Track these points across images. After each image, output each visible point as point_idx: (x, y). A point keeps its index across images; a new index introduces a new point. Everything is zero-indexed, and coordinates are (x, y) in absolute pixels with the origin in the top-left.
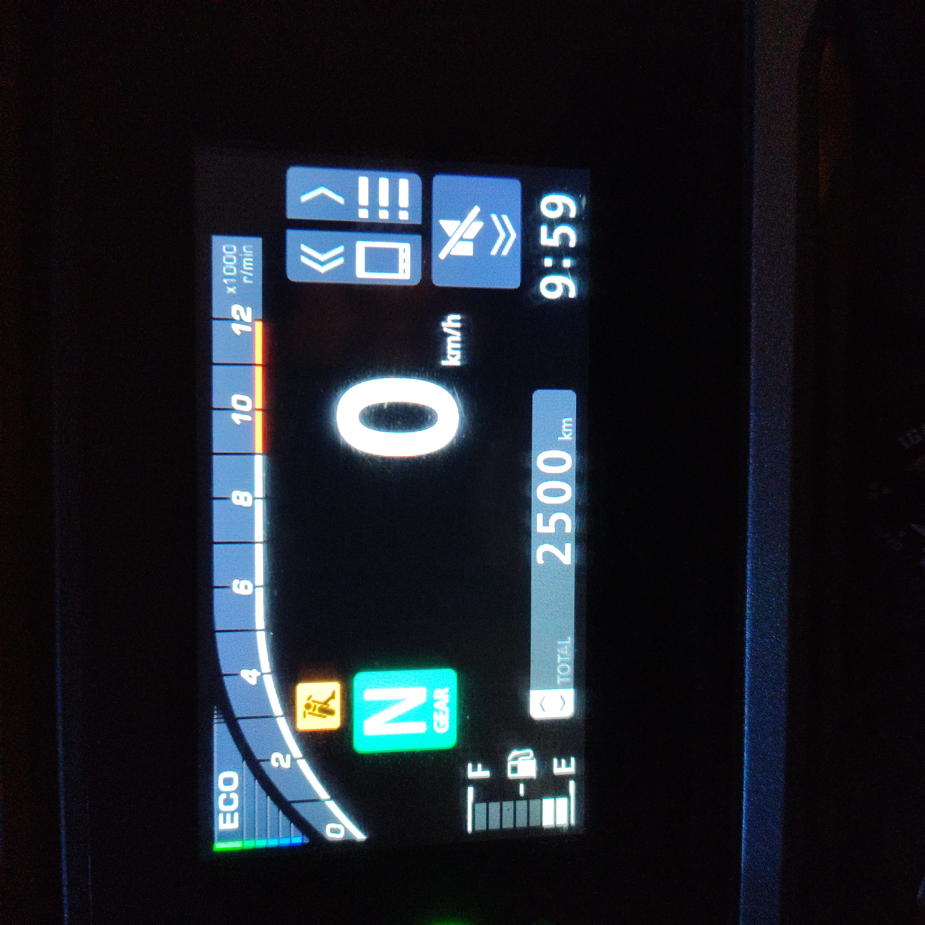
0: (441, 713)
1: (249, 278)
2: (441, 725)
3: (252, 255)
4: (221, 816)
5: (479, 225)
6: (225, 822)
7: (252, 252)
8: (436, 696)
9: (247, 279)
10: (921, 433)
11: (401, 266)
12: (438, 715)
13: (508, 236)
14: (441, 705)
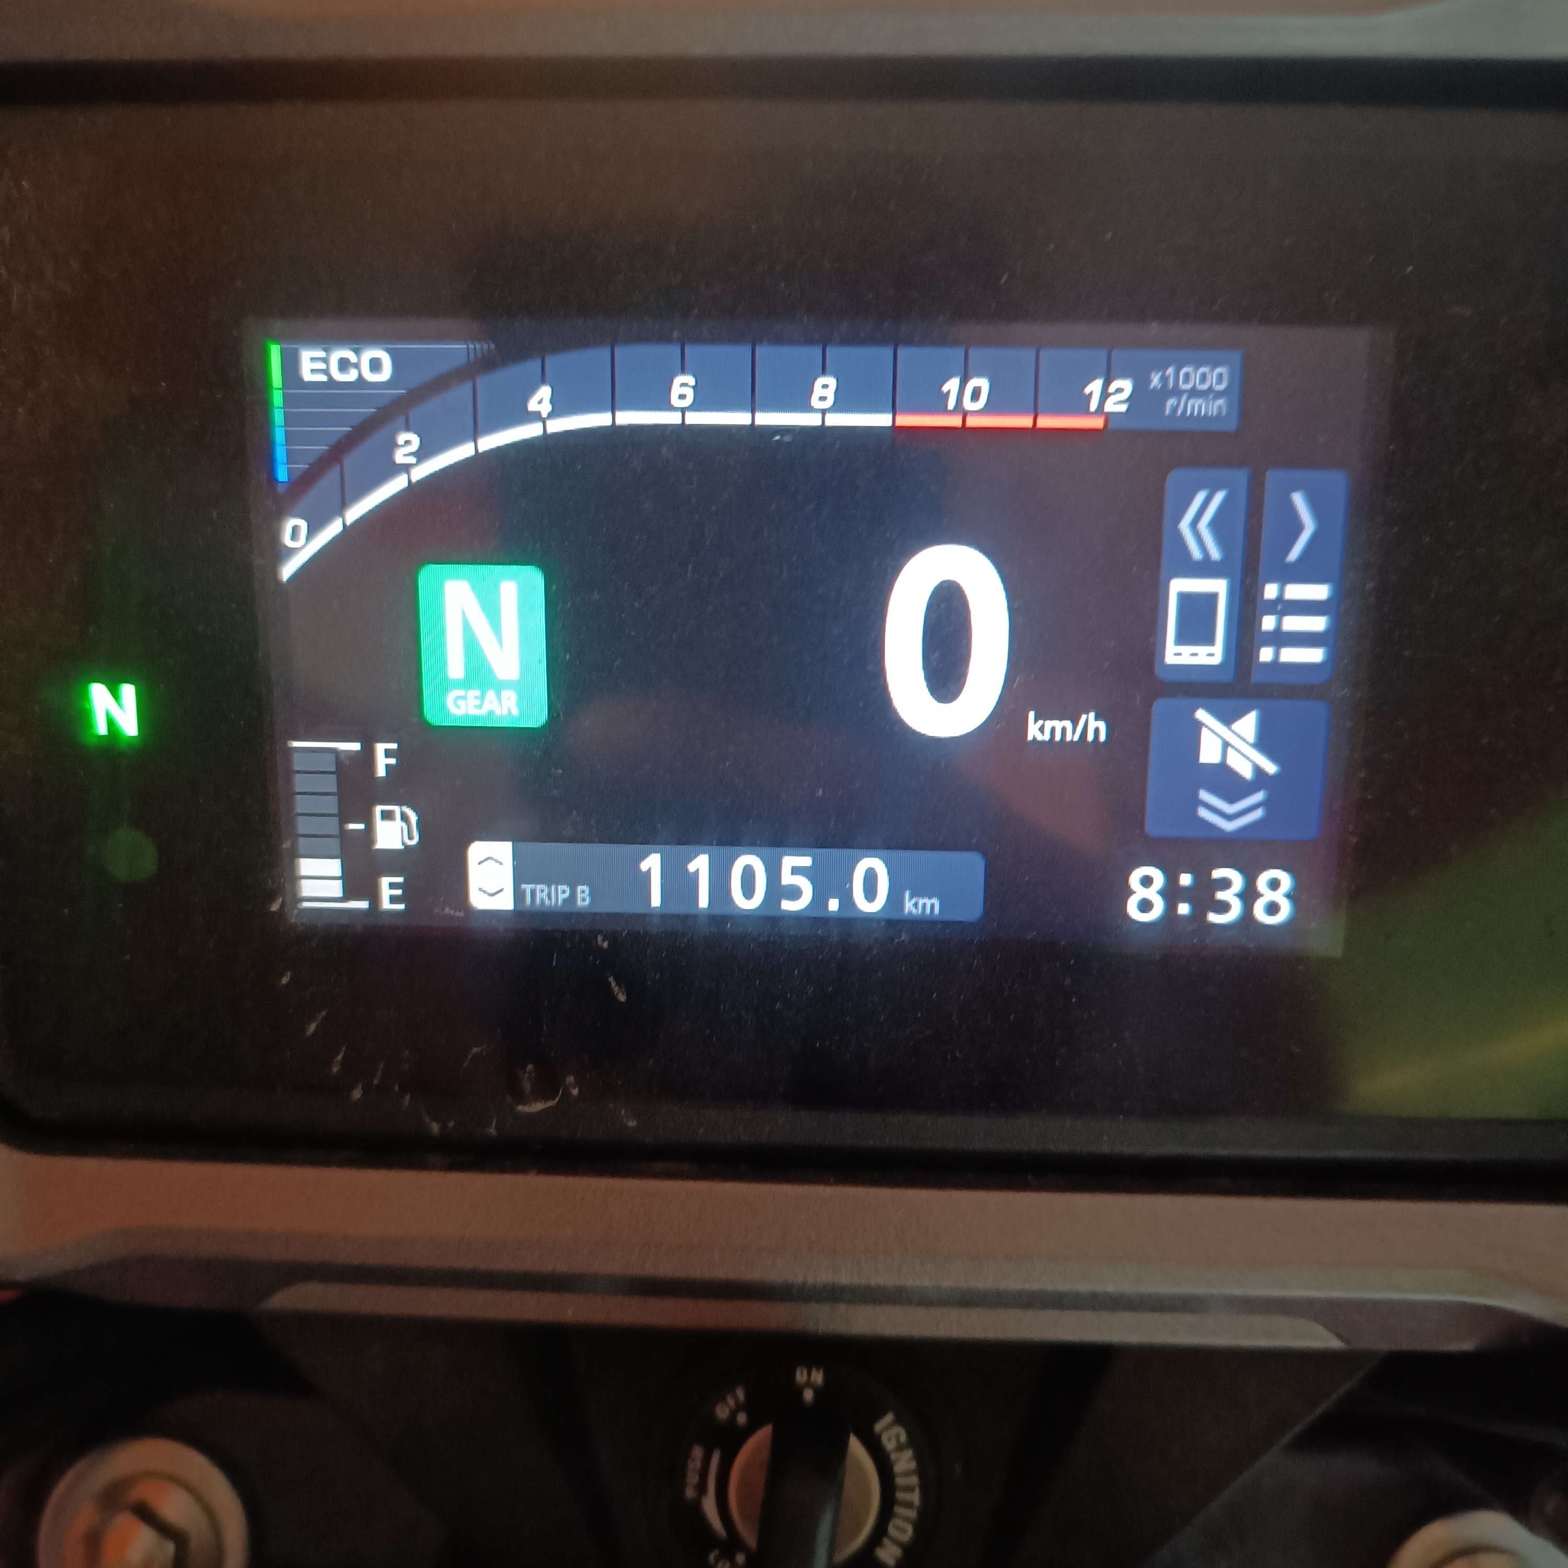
0: (478, 702)
1: (1175, 409)
2: (460, 702)
4: (322, 354)
5: (1246, 772)
6: (313, 359)
7: (1215, 413)
8: (505, 694)
9: (1173, 404)
10: (900, 1448)
11: (1187, 650)
12: (476, 697)
13: (1230, 818)
14: (491, 702)
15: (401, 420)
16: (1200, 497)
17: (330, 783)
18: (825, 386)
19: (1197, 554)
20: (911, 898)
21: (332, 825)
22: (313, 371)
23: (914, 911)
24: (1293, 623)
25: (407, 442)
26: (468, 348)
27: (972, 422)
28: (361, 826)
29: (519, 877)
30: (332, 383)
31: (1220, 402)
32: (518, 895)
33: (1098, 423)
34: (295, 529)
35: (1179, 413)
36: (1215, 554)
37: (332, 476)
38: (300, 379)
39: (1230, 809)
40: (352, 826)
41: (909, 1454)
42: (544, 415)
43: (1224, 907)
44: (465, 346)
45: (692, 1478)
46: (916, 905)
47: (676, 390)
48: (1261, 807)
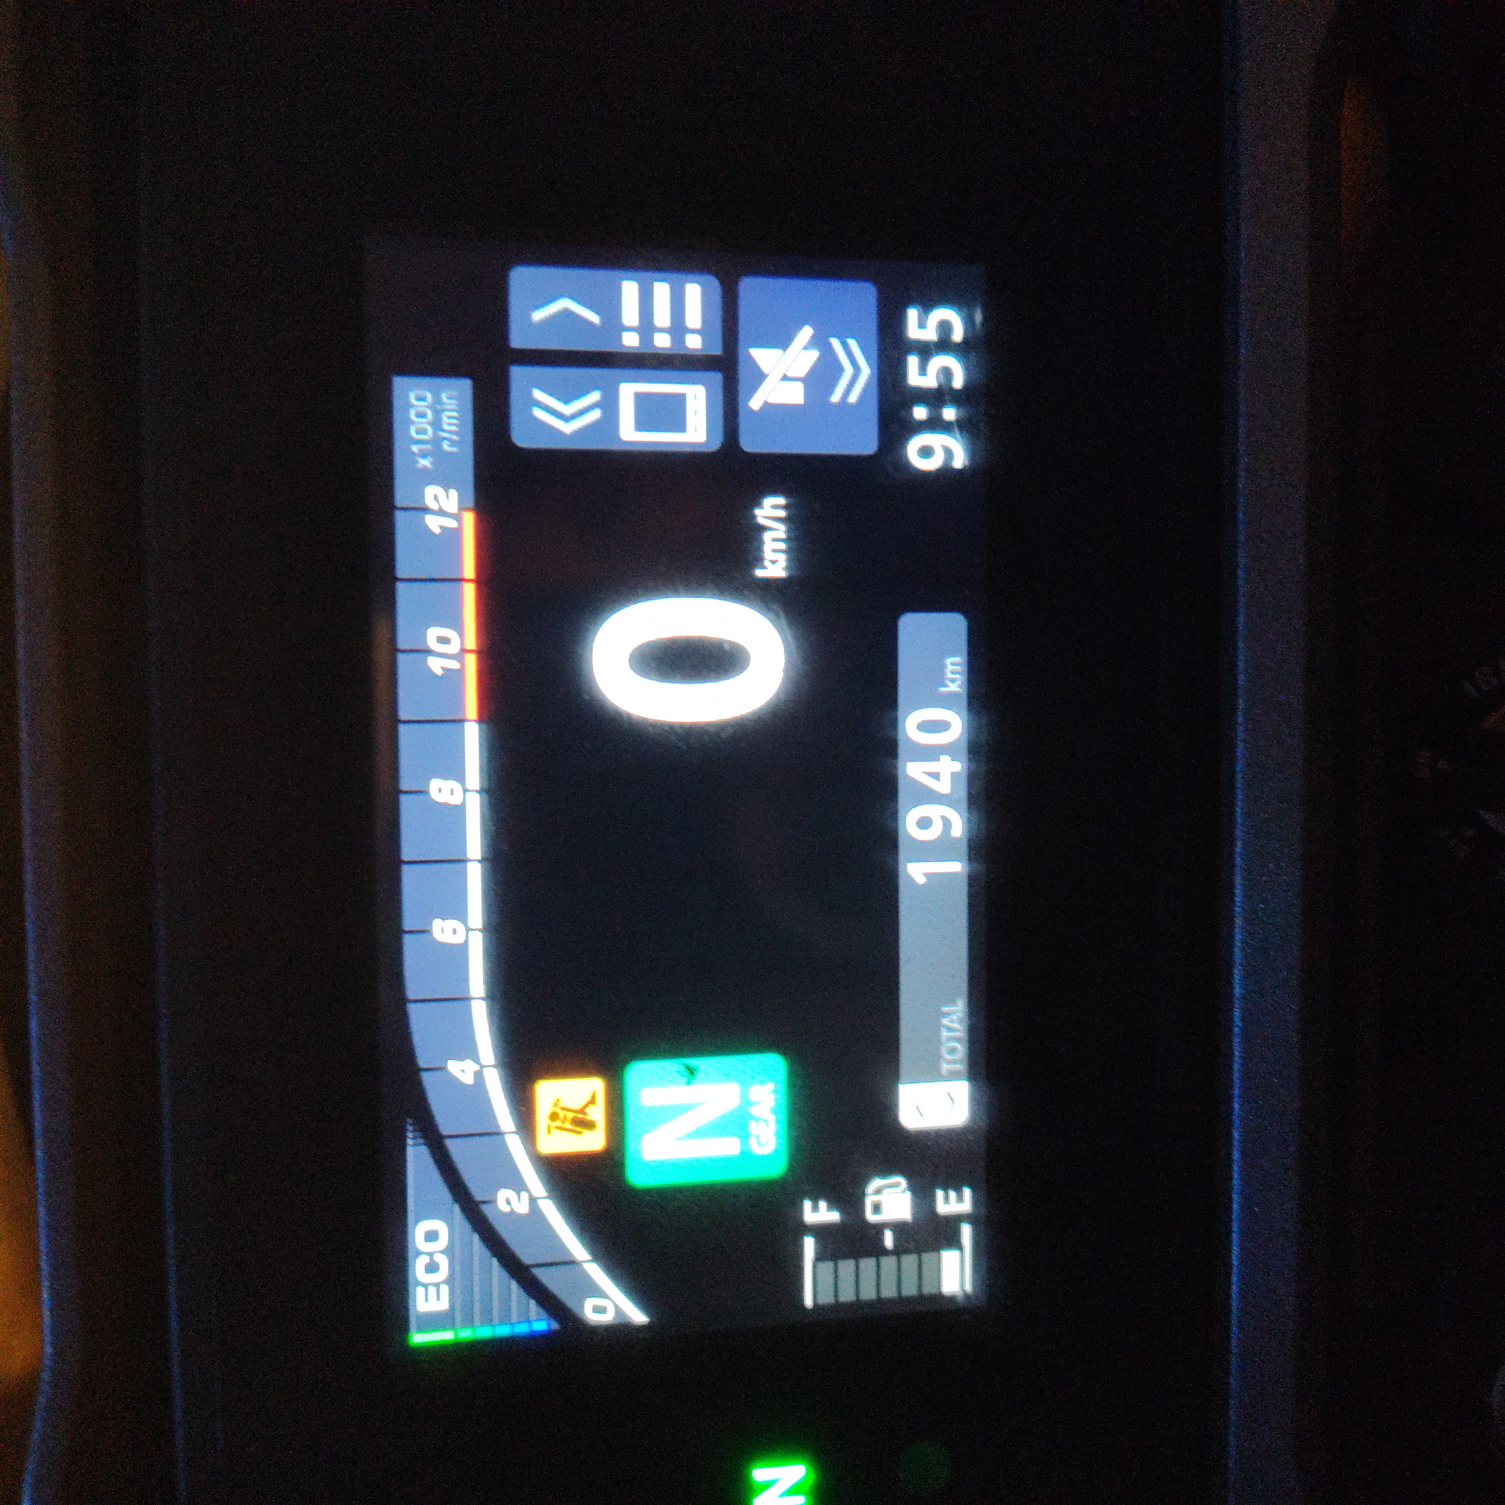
0: (762, 1123)
1: (453, 443)
2: (763, 1141)
3: (456, 407)
4: (420, 1291)
5: (814, 355)
6: (426, 1299)
7: (456, 402)
8: (753, 1097)
9: (449, 446)
12: (757, 1126)
13: (857, 372)
14: (762, 1110)
15: (485, 1208)
17: (847, 1267)
18: (440, 790)
20: (946, 686)
21: (889, 1263)
22: (438, 1299)
23: (958, 683)
25: (508, 1202)
27: (471, 642)
28: (888, 1234)
29: (936, 1076)
30: (450, 1280)
31: (444, 397)
32: (953, 1076)
33: (469, 519)
35: (455, 437)
37: (544, 1275)
38: (447, 1311)
39: (849, 370)
40: (888, 1243)
42: (477, 1067)
43: (947, 373)
44: (410, 1147)
46: (953, 681)
47: (448, 938)
48: (846, 342)
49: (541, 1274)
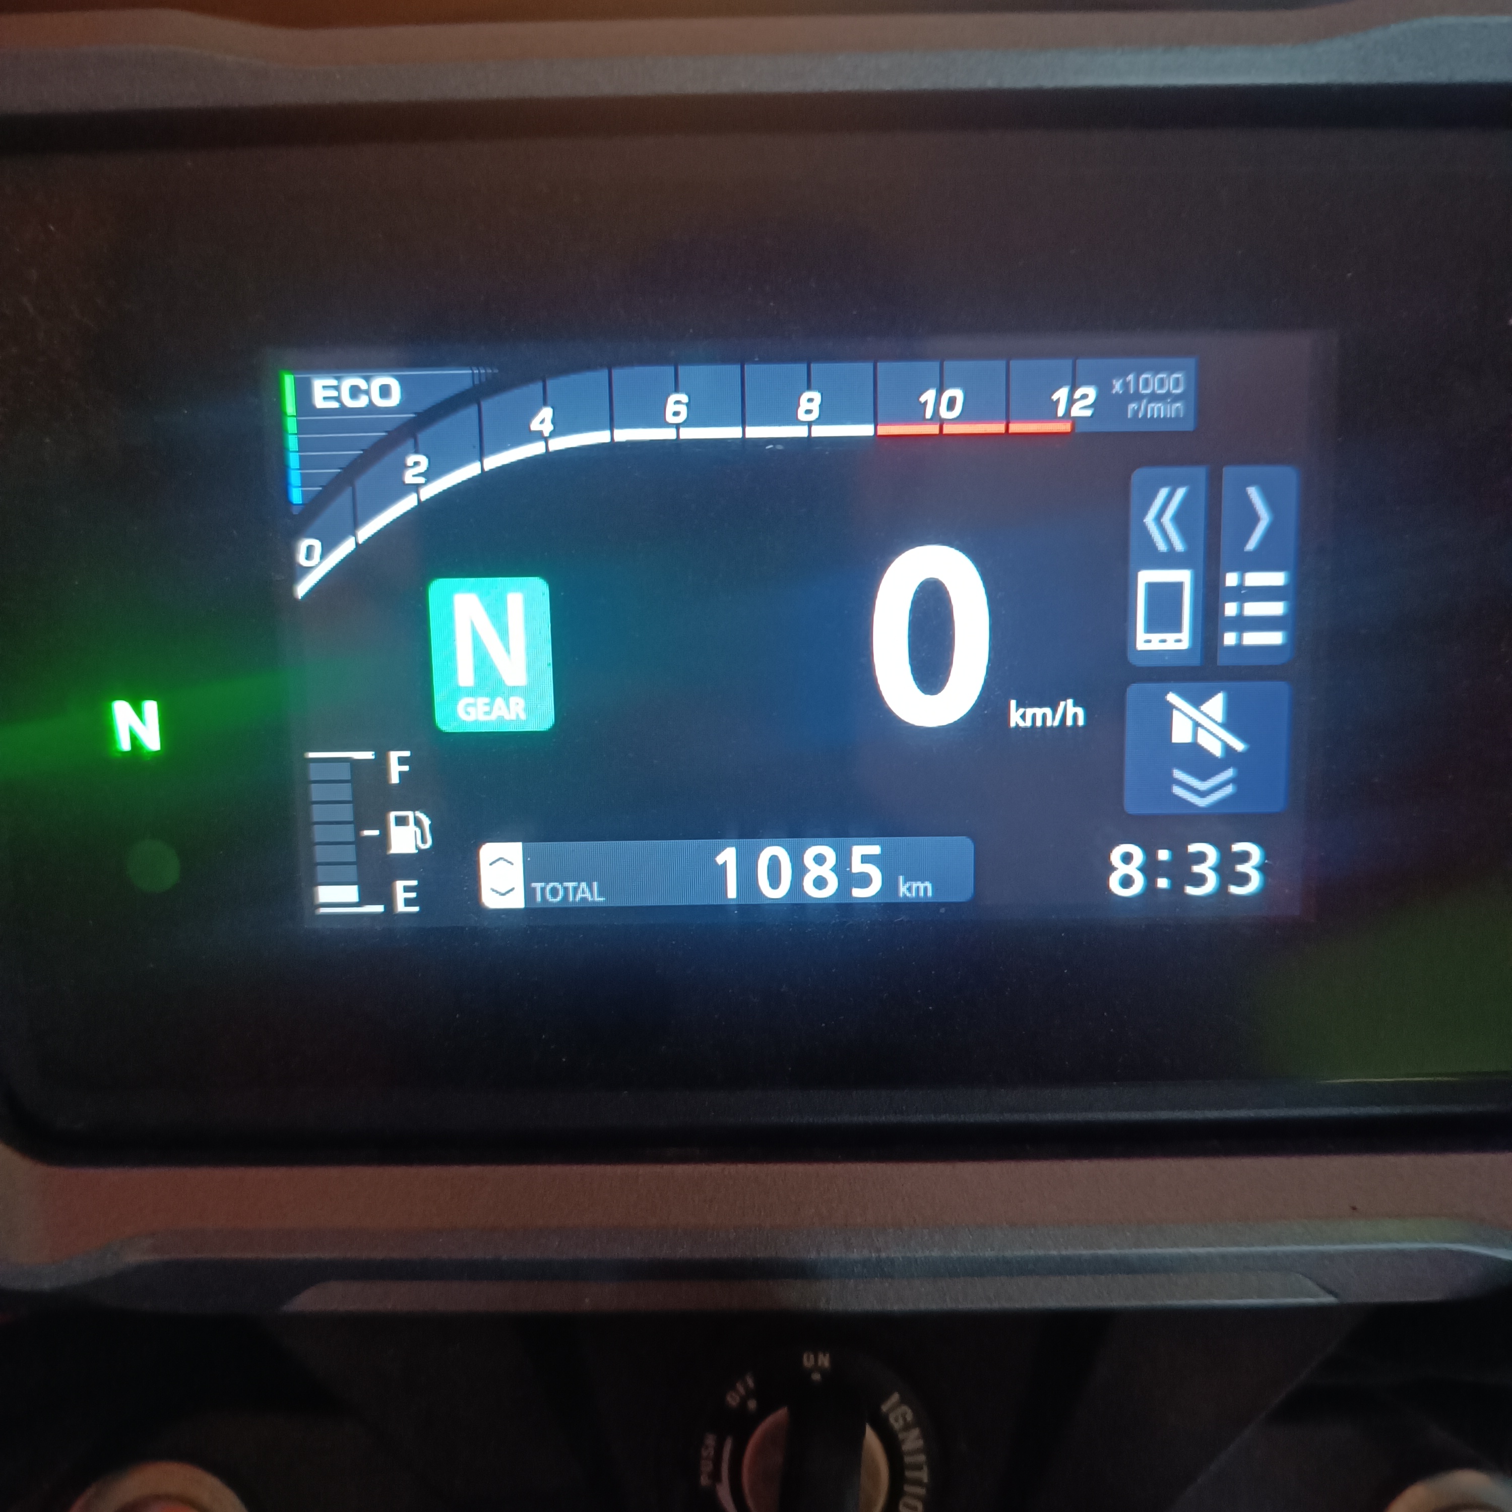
0: (487, 709)
1: (1136, 412)
2: (470, 709)
3: (1168, 416)
4: (334, 382)
5: (1216, 750)
6: (325, 388)
7: (1173, 415)
8: (513, 700)
9: (1134, 408)
10: (907, 1427)
11: (1156, 637)
12: (486, 704)
13: (1202, 794)
14: (500, 709)
15: (410, 443)
16: (1163, 492)
17: (345, 792)
18: (810, 400)
19: (1162, 546)
20: (905, 882)
21: (347, 833)
22: (325, 398)
23: (908, 895)
24: (1253, 609)
25: (416, 464)
26: (473, 374)
27: (948, 429)
28: (376, 833)
29: (529, 877)
30: (343, 410)
31: (1178, 405)
32: (529, 893)
33: (1066, 427)
34: (310, 549)
35: (1140, 416)
36: (1179, 546)
37: (344, 498)
38: (314, 407)
39: (1203, 786)
40: (367, 833)
41: (916, 1432)
42: (546, 434)
43: (1200, 880)
44: (471, 372)
45: (707, 1467)
46: (910, 889)
47: (670, 408)
48: (1231, 784)
49: (345, 497)
